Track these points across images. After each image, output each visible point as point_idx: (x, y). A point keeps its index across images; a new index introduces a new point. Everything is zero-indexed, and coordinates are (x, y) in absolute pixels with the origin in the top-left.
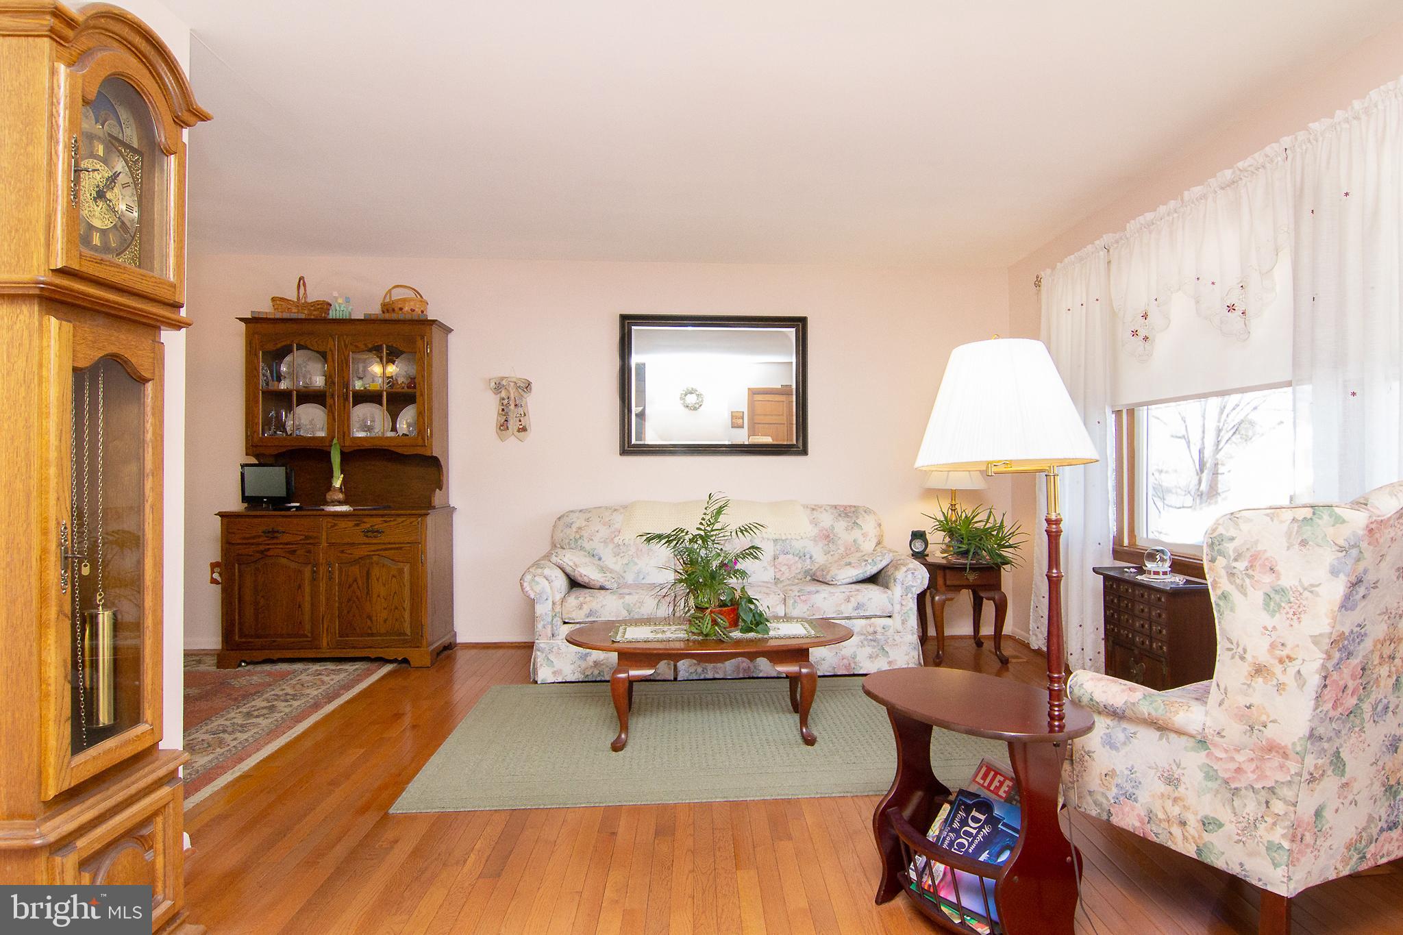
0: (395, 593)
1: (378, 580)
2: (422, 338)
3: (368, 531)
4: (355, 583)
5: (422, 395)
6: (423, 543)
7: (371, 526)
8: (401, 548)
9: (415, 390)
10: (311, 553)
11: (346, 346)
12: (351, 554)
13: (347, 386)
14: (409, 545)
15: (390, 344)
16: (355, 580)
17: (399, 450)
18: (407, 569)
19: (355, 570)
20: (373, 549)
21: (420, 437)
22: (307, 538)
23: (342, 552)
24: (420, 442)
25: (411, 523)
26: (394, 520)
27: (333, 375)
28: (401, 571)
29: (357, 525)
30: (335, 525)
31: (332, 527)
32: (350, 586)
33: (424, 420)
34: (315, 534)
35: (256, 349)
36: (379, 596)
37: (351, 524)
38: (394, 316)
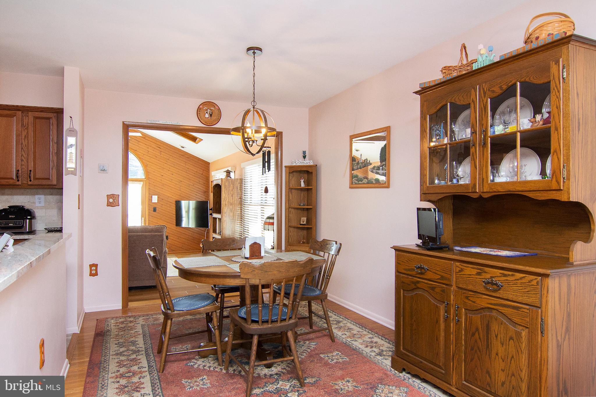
0: (513, 357)
1: (496, 337)
2: (557, 62)
3: (488, 283)
4: (477, 332)
5: (557, 129)
6: (543, 309)
7: (492, 277)
8: (517, 308)
9: (549, 125)
10: (444, 292)
11: (485, 93)
12: (474, 302)
13: (485, 131)
14: (528, 307)
15: (523, 80)
16: (477, 329)
17: (531, 195)
18: (524, 333)
19: (476, 318)
20: (493, 302)
21: (554, 179)
22: (442, 278)
23: (467, 298)
24: (554, 186)
25: (529, 282)
26: (512, 275)
27: (475, 124)
28: (518, 334)
29: (479, 274)
30: (462, 270)
31: (460, 271)
32: (473, 334)
33: (559, 159)
34: (448, 276)
35: (425, 114)
36: (497, 354)
37: (474, 272)
38: (534, 45)
